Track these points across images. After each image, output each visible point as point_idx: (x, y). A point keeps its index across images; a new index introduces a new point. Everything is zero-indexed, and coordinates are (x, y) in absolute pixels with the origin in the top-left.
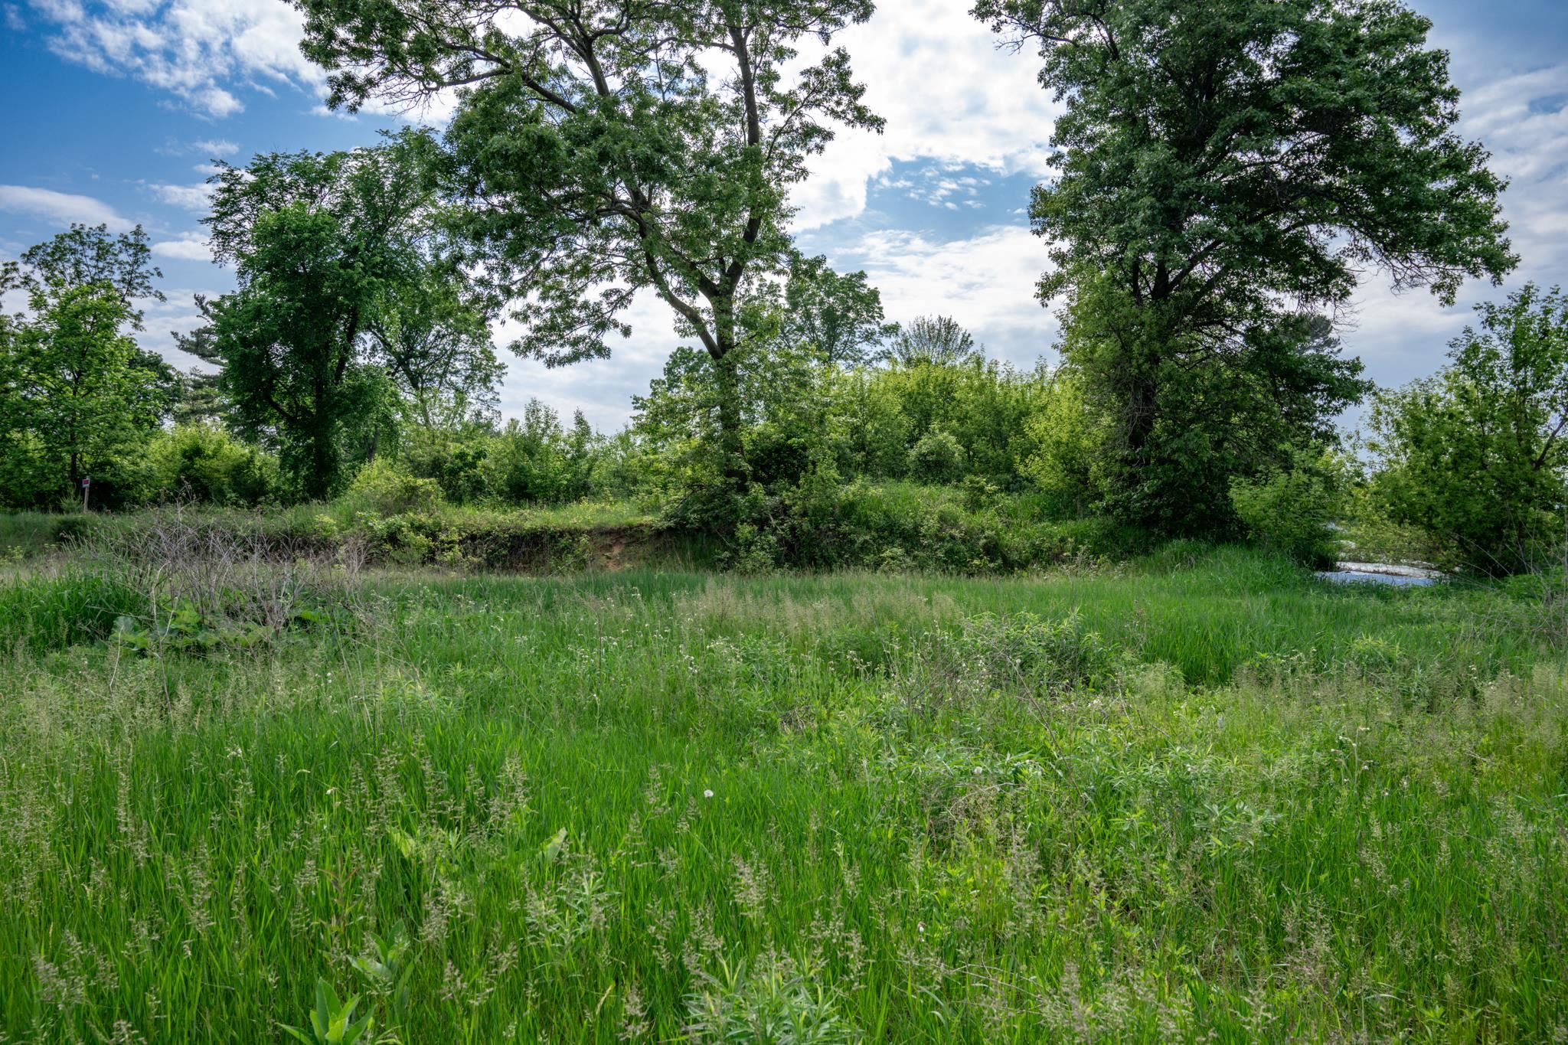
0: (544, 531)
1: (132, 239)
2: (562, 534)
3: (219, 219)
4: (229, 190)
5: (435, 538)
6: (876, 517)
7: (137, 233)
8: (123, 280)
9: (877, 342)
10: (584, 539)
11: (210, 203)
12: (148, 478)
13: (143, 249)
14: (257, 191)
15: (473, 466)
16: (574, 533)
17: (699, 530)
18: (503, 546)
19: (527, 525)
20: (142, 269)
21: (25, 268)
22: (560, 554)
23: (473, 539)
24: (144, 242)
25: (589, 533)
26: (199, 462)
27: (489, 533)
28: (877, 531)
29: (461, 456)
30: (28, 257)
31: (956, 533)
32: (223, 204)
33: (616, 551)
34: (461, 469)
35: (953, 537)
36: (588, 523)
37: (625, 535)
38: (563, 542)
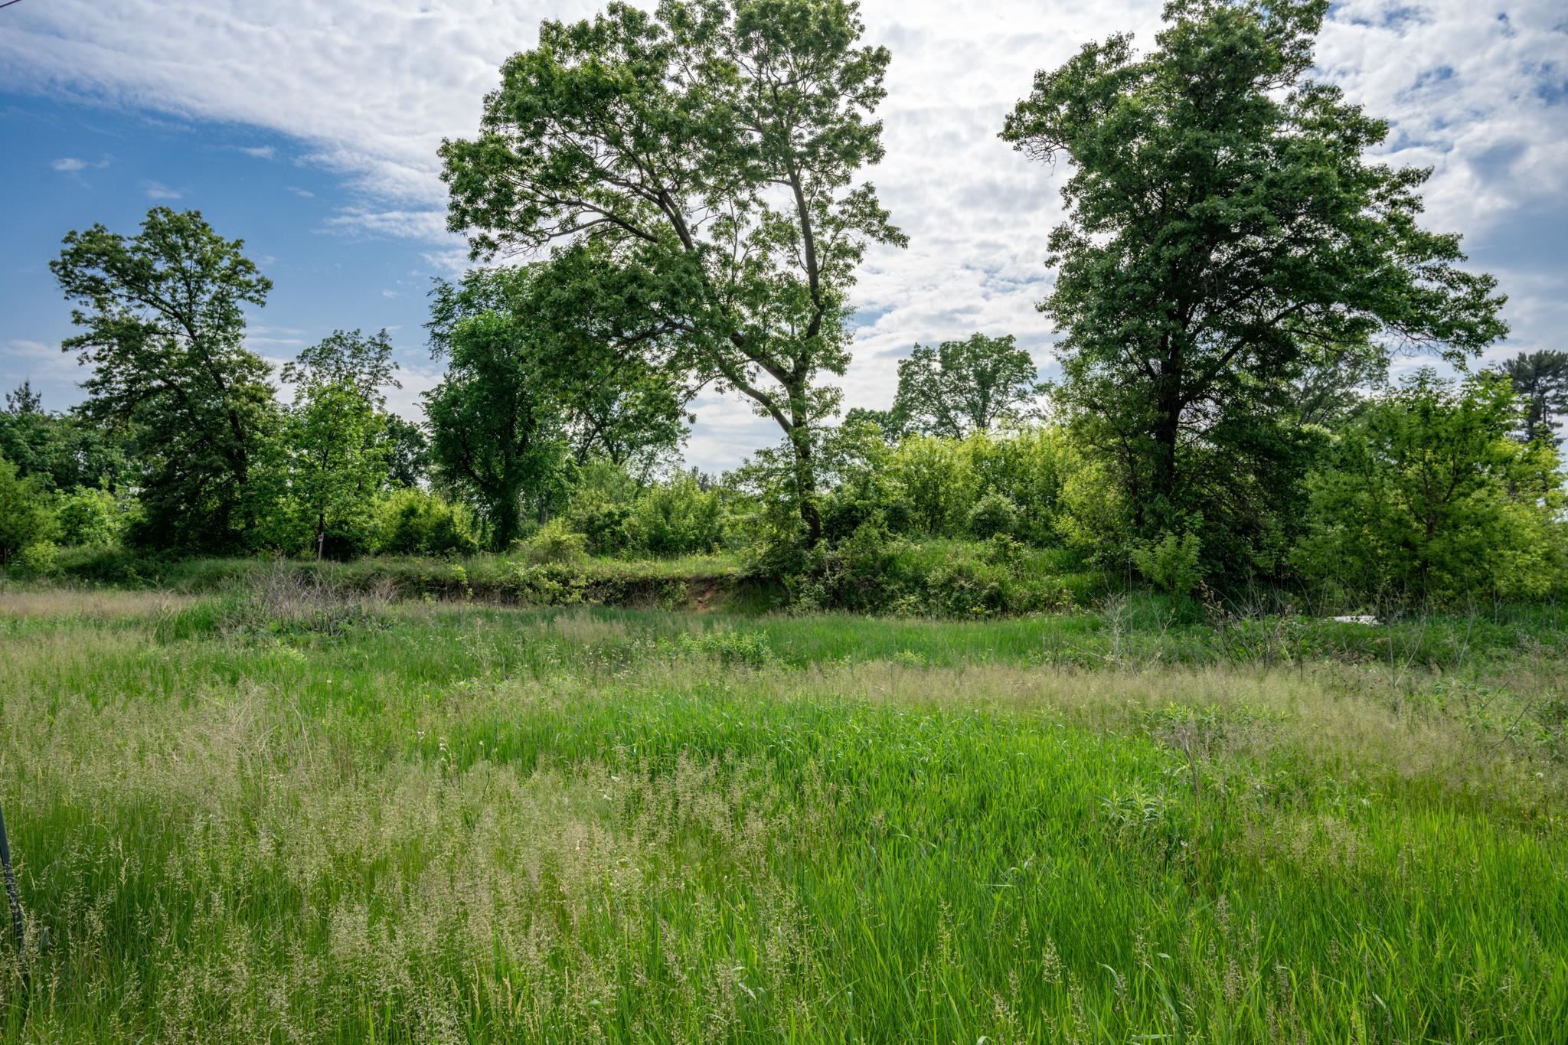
0: (654, 579)
1: (378, 341)
2: (667, 582)
3: (438, 323)
4: (444, 300)
5: (565, 583)
6: (908, 570)
7: (382, 335)
8: (371, 373)
9: (1032, 400)
10: (682, 586)
11: (430, 311)
12: (374, 533)
13: (386, 348)
14: (466, 301)
15: (619, 523)
16: (676, 581)
17: (770, 579)
18: (621, 591)
19: (641, 574)
20: (386, 363)
21: (299, 367)
22: (663, 597)
23: (598, 584)
24: (387, 342)
25: (687, 581)
26: (413, 521)
27: (610, 580)
28: (906, 581)
29: (610, 515)
30: (302, 358)
31: (967, 586)
32: (440, 311)
33: (708, 596)
34: (607, 526)
35: (962, 588)
36: (690, 572)
37: (713, 584)
38: (667, 588)
